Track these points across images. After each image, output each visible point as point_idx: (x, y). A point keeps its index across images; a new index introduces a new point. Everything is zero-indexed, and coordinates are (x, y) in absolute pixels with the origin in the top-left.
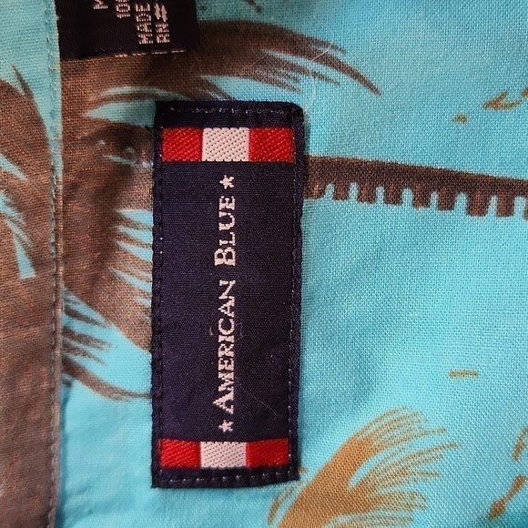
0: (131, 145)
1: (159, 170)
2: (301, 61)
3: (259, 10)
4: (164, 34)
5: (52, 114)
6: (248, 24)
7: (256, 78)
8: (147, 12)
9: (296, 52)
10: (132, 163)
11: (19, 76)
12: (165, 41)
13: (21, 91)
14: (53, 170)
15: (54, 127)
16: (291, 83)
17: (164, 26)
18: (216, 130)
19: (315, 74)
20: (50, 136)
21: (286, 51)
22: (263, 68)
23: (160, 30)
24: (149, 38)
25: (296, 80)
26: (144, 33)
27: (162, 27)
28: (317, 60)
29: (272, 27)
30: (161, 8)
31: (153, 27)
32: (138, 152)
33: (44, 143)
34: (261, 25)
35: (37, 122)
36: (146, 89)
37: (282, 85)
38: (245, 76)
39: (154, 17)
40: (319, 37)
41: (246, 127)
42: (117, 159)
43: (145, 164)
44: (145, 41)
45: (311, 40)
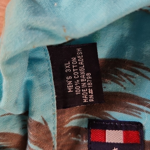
0: (79, 134)
1: (90, 143)
2: (141, 107)
3: (125, 88)
4: (92, 98)
5: (54, 128)
6: (121, 93)
7: (125, 113)
8: (86, 92)
9: (139, 103)
10: (80, 140)
11: (43, 119)
12: (92, 101)
13: (44, 124)
14: (54, 146)
15: (54, 132)
16: (138, 115)
17: (92, 96)
18: (111, 131)
19: (147, 112)
20: (53, 135)
21: (135, 103)
22: (127, 109)
23: (91, 97)
24: (87, 100)
25: (140, 114)
26: (85, 98)
27: (91, 96)
28: (147, 107)
29: (130, 94)
30: (91, 90)
31: (88, 97)
32: (82, 137)
33: (51, 139)
34: (126, 94)
35: (49, 132)
36: (84, 114)
37: (134, 115)
38: (121, 112)
39: (88, 93)
40: (147, 98)
41: (122, 130)
42: (75, 139)
43: (85, 141)
44: (85, 101)
45: (144, 99)
